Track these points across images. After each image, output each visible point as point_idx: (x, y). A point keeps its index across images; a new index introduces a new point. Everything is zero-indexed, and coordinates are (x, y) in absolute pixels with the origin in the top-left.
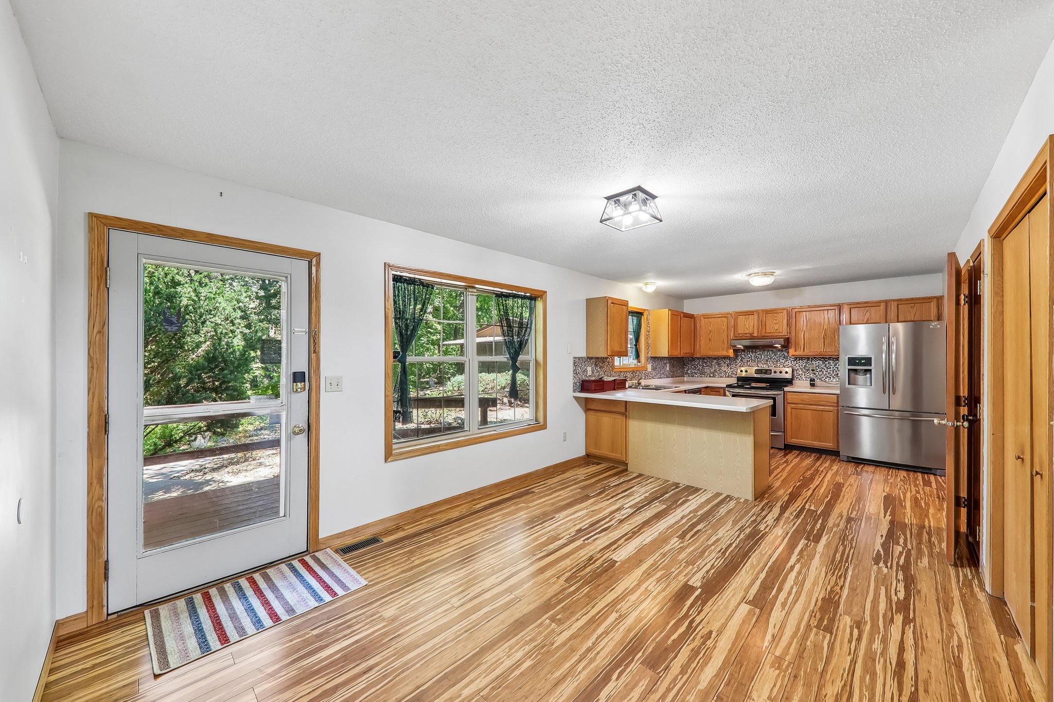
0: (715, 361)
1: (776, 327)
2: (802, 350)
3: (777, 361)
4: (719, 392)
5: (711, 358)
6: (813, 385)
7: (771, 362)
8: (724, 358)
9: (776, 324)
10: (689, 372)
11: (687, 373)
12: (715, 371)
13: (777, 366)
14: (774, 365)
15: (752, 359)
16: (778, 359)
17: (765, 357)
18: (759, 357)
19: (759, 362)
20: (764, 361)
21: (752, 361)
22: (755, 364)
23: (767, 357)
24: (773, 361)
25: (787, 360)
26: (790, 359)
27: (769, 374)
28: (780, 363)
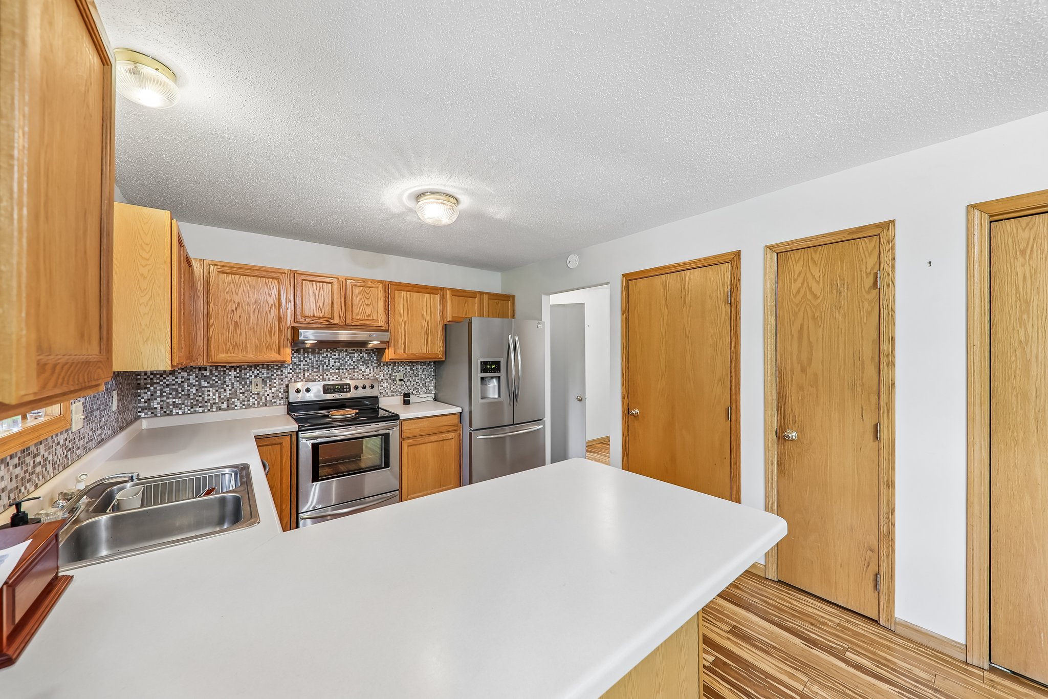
0: (233, 373)
1: (368, 311)
2: (403, 352)
3: (354, 369)
4: (280, 444)
5: (225, 367)
6: (407, 403)
7: (345, 371)
8: (256, 366)
9: (367, 305)
10: (155, 404)
11: (149, 408)
12: (234, 394)
13: (354, 377)
14: (350, 376)
15: (313, 366)
16: (356, 365)
17: (335, 362)
18: (325, 363)
19: (325, 371)
20: (333, 369)
21: (312, 370)
22: (319, 375)
23: (339, 362)
24: (348, 369)
25: (368, 367)
26: (372, 365)
27: (347, 392)
28: (358, 372)
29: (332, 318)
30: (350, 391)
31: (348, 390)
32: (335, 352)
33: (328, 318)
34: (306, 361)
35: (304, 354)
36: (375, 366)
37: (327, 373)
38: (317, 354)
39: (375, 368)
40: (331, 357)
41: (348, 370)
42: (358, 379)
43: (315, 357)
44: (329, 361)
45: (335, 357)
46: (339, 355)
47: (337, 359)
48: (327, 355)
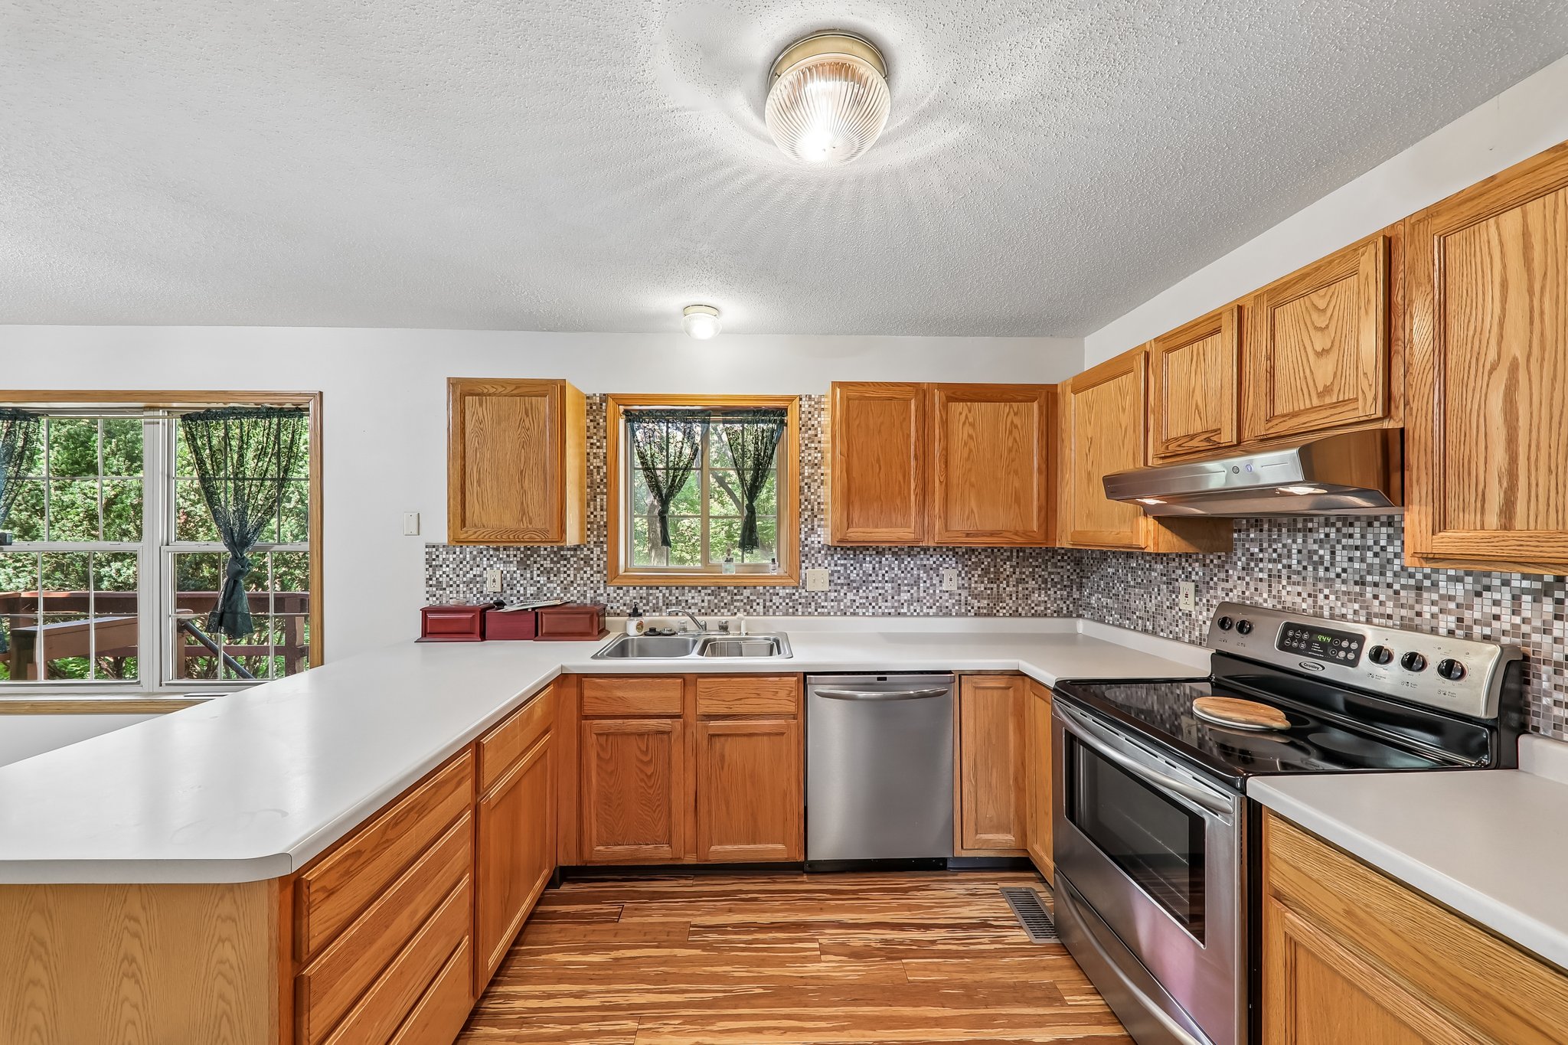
10: (1093, 602)
11: (1089, 606)
12: (1160, 607)
13: (1418, 620)
14: (1404, 612)
15: (1290, 567)
16: (1426, 576)
17: (1351, 559)
18: (1321, 557)
19: (1320, 585)
20: (1344, 582)
21: (1289, 577)
22: (1304, 595)
23: (1363, 560)
24: (1396, 587)
25: (1488, 588)
26: (1506, 583)
27: (1346, 662)
28: (1433, 603)
29: (1218, 431)
30: (1354, 663)
31: (1351, 656)
32: (1351, 525)
33: (1212, 431)
34: (1275, 551)
35: (1270, 530)
36: (1524, 591)
37: (1326, 591)
38: (1299, 530)
39: (1526, 598)
40: (1339, 542)
41: (1397, 593)
42: (1434, 631)
43: (1294, 541)
44: (1333, 553)
45: (1351, 542)
46: (1363, 536)
47: (1357, 548)
48: (1327, 535)
